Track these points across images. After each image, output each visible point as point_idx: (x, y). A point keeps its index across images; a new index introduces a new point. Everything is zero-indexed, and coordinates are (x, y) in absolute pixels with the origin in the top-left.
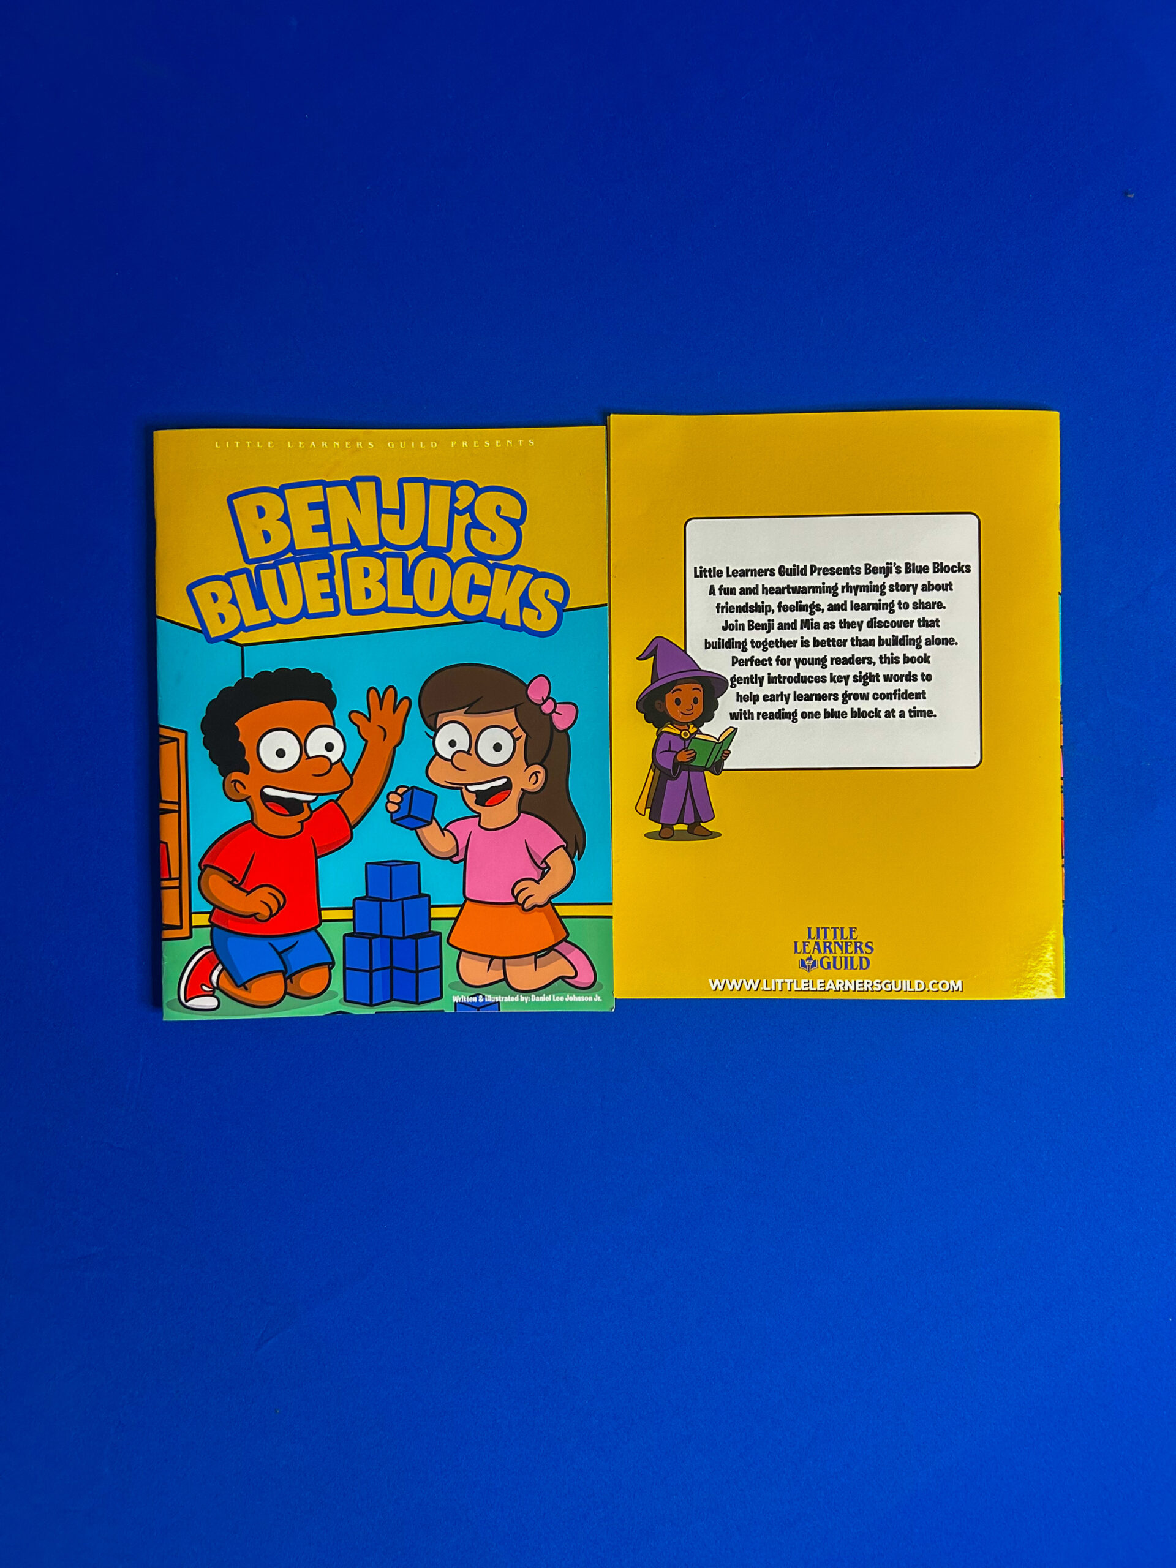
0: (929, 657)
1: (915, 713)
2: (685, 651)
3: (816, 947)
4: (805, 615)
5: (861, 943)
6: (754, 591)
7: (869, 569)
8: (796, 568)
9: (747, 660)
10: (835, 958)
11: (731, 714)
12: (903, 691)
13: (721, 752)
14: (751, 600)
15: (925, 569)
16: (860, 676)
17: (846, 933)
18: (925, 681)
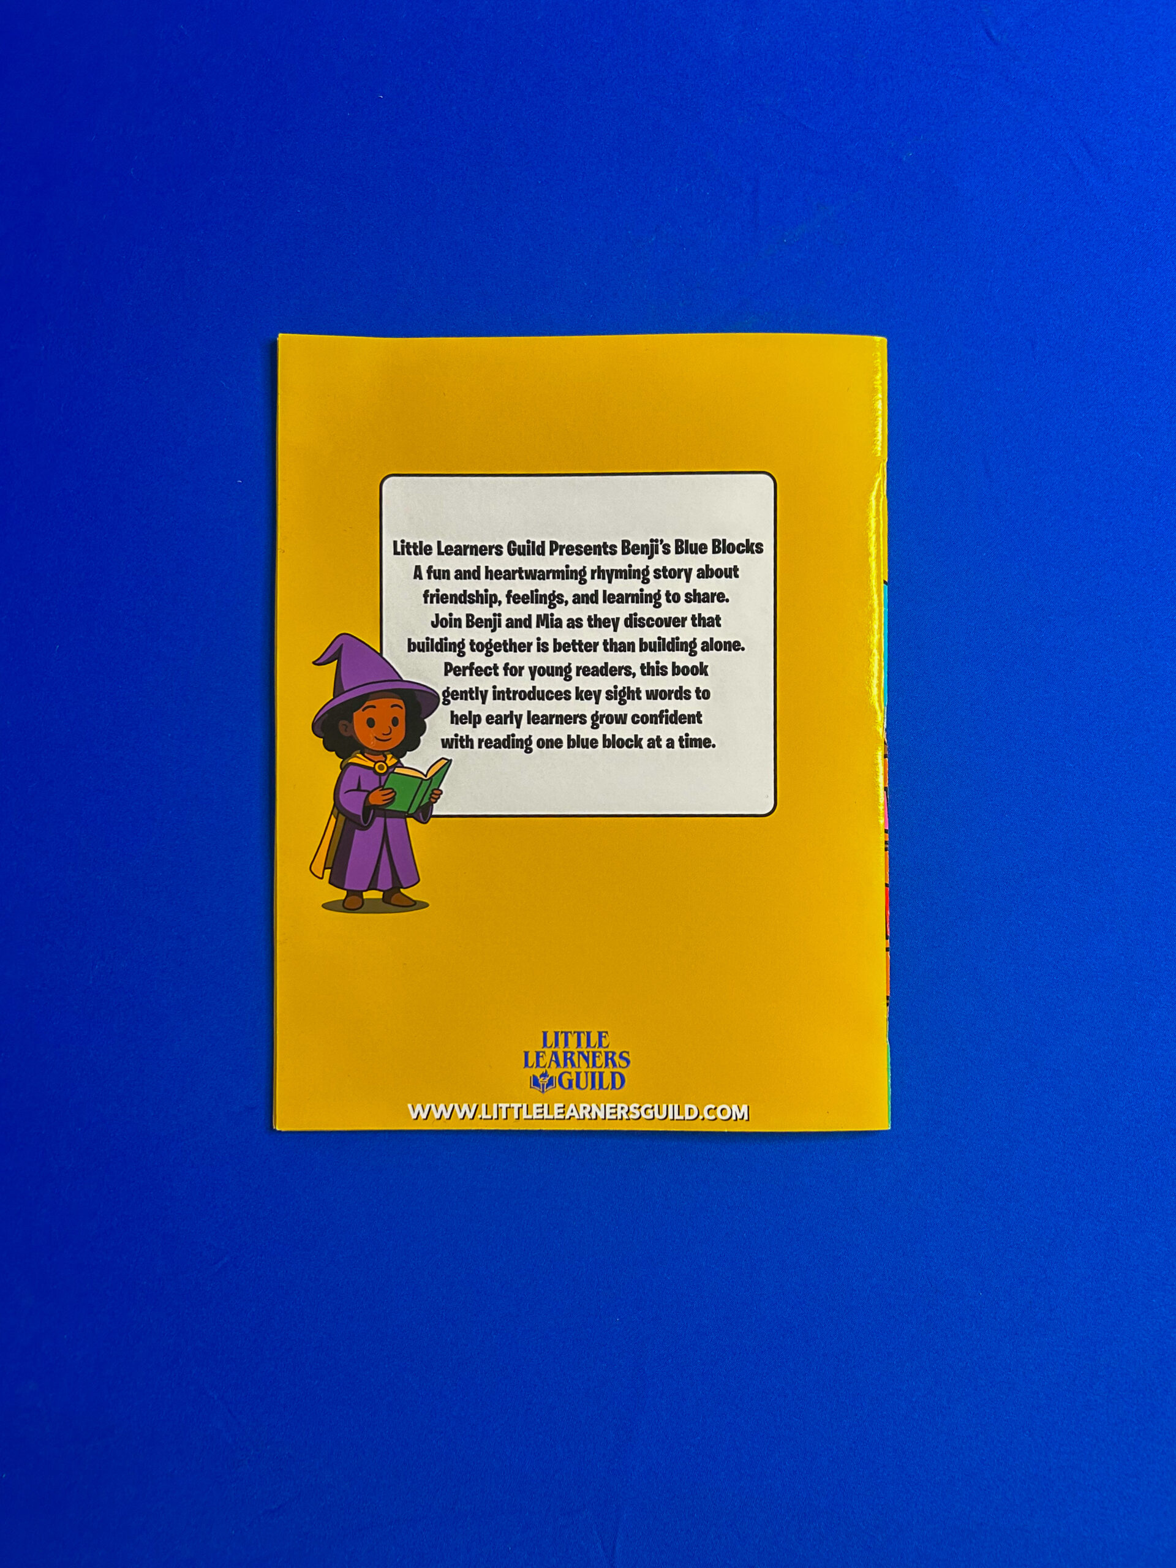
0: (706, 666)
1: (687, 742)
2: (381, 654)
3: (554, 1059)
4: (543, 609)
5: (614, 1053)
6: (474, 574)
7: (628, 548)
8: (531, 545)
9: (465, 668)
10: (578, 1074)
11: (443, 740)
12: (671, 712)
13: (429, 792)
14: (471, 586)
15: (701, 549)
16: (616, 691)
17: (594, 1039)
18: (700, 699)
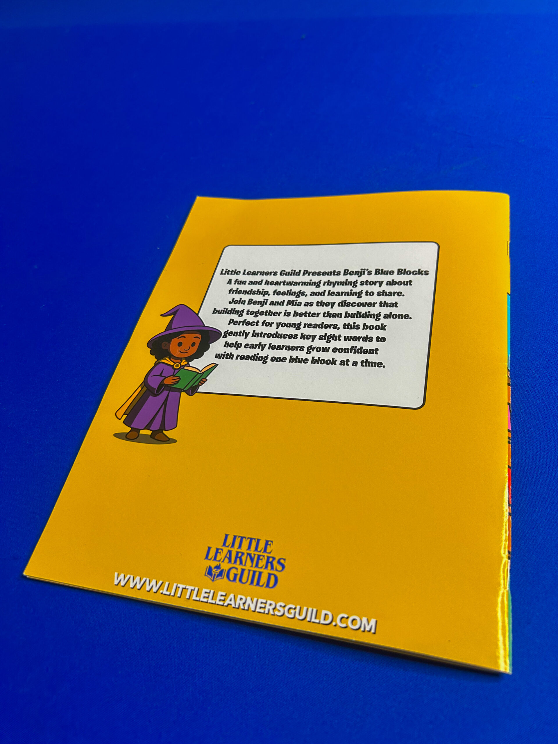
0: (385, 326)
1: (366, 363)
2: (197, 315)
3: (228, 556)
4: (292, 298)
5: (274, 559)
6: (260, 283)
7: (346, 272)
8: (293, 271)
9: (240, 322)
10: (243, 571)
11: (216, 354)
12: (359, 347)
13: (200, 380)
14: (255, 288)
15: (392, 273)
16: (325, 336)
17: (262, 545)
18: (379, 342)
